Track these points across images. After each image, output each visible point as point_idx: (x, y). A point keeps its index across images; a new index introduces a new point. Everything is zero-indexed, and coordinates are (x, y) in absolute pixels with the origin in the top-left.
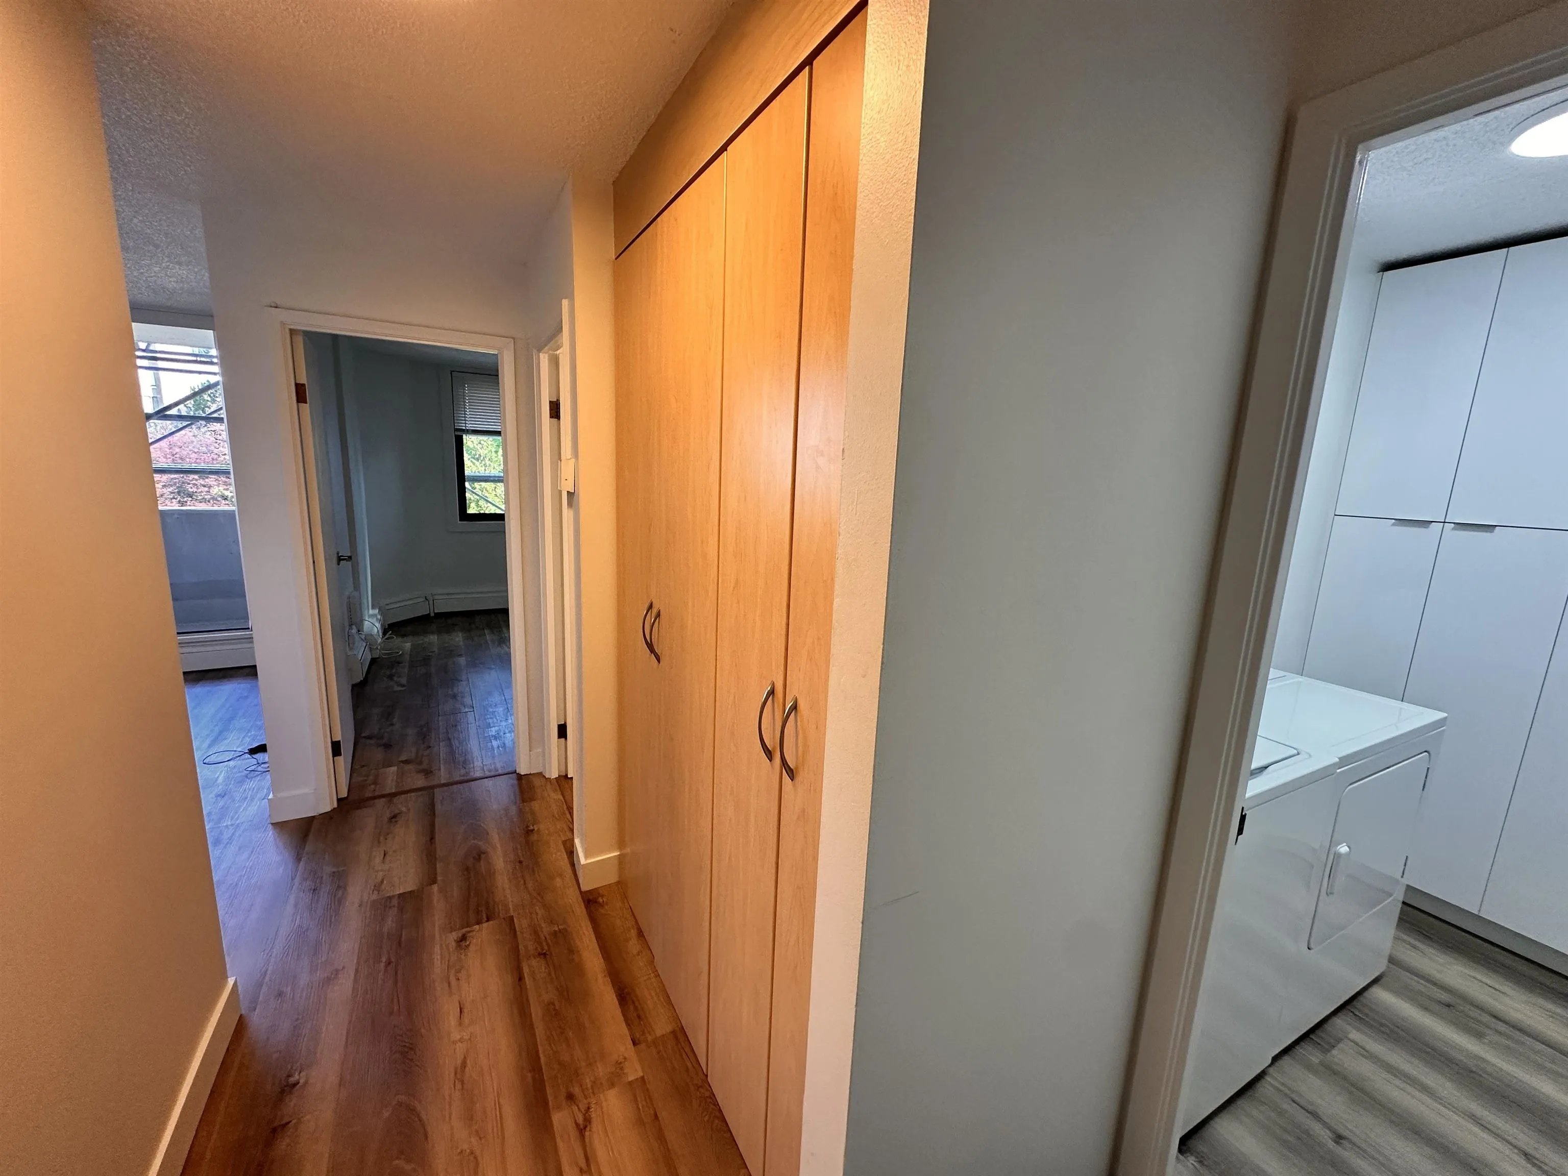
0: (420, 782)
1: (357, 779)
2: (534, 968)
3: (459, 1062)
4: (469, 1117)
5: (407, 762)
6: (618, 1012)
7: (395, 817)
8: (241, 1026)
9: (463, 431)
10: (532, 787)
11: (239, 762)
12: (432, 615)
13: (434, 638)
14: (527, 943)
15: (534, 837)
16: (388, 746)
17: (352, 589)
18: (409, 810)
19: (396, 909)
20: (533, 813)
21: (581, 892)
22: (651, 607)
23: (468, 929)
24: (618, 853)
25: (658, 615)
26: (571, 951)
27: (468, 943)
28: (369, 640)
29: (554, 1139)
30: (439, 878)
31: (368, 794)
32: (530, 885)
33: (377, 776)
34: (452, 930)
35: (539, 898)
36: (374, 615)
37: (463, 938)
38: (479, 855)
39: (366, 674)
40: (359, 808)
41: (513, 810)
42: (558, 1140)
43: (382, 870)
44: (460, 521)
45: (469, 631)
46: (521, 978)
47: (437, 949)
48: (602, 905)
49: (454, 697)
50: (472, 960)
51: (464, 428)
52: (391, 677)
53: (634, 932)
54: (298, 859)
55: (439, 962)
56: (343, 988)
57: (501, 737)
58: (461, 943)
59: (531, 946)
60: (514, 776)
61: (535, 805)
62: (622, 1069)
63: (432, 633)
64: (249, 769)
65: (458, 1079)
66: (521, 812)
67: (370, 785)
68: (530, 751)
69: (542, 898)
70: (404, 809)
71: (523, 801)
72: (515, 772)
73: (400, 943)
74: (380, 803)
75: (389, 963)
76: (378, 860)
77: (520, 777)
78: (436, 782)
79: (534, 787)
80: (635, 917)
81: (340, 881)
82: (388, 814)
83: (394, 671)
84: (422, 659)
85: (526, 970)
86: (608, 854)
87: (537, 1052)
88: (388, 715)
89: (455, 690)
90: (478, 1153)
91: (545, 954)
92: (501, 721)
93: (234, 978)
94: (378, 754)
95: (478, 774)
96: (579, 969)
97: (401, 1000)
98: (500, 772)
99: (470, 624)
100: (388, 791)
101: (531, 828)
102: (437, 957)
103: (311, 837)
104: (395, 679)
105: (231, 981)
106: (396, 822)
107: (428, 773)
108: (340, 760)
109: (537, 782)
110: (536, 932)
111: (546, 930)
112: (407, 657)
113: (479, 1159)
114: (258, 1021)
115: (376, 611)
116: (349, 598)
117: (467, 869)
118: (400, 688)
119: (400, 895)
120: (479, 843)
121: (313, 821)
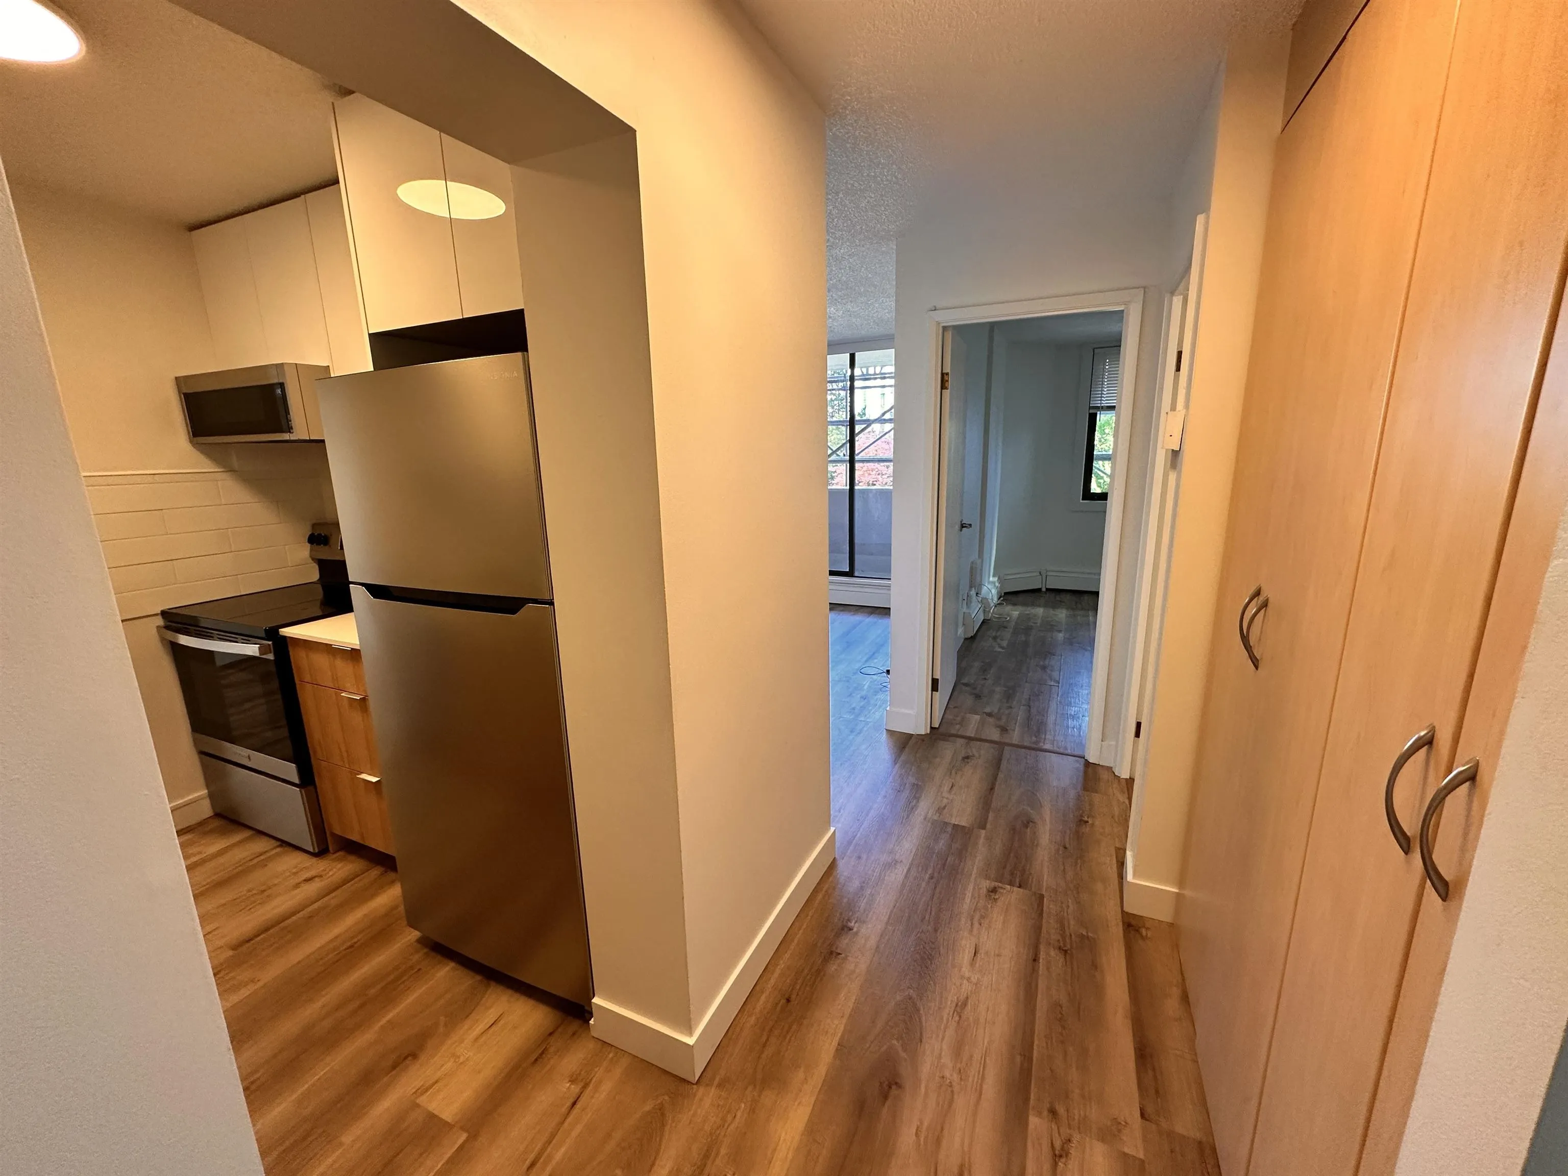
0: (995, 735)
1: (949, 716)
2: (1050, 956)
3: (962, 998)
4: (958, 1050)
5: (990, 715)
6: (1131, 1065)
7: (967, 757)
8: (833, 866)
9: (1098, 408)
10: (1097, 779)
11: (879, 678)
12: (1044, 589)
13: (1040, 611)
14: (1050, 927)
15: (1086, 829)
16: (978, 697)
17: (977, 557)
18: (980, 756)
19: (948, 835)
20: (1091, 805)
21: (1123, 911)
22: (1258, 593)
23: (1000, 885)
24: (1175, 890)
25: (1265, 605)
26: (1095, 966)
27: (997, 897)
28: (984, 602)
29: (1025, 1139)
30: (988, 826)
31: (953, 732)
32: (1070, 874)
33: (963, 719)
34: (987, 877)
35: (1075, 892)
36: (994, 583)
37: (994, 890)
38: (1028, 822)
39: (977, 631)
40: (944, 740)
41: (1072, 794)
42: (1029, 1144)
43: (947, 798)
44: (1082, 500)
45: (1073, 609)
46: (1035, 960)
47: (971, 887)
48: (1144, 938)
49: (1044, 668)
50: (997, 916)
51: (1099, 405)
52: (995, 638)
53: (1176, 992)
54: (895, 762)
55: (969, 900)
56: (896, 876)
57: (1078, 718)
58: (991, 894)
59: (1055, 936)
60: (1083, 759)
61: (1097, 798)
62: (1119, 1131)
63: (1039, 606)
64: (883, 684)
65: (957, 1012)
66: (1079, 798)
67: (957, 724)
68: (1102, 741)
69: (1078, 893)
70: (977, 755)
71: (1085, 788)
72: (1084, 758)
73: (944, 865)
74: (960, 741)
75: (932, 878)
76: (946, 788)
77: (1087, 764)
78: (1007, 741)
79: (1099, 779)
80: (1182, 974)
81: (917, 790)
82: (963, 754)
83: (998, 634)
84: (1024, 627)
85: (1042, 956)
86: (1166, 886)
87: (1033, 1043)
88: (984, 670)
89: (1047, 662)
90: (956, 1088)
91: (1066, 951)
92: (1082, 703)
93: (834, 828)
94: (969, 701)
95: (1047, 746)
96: (1099, 990)
97: (933, 913)
98: (1069, 751)
99: (1076, 603)
100: (968, 734)
101: (1086, 819)
102: (969, 895)
103: (907, 749)
104: (998, 640)
105: (832, 829)
106: (968, 763)
107: (1004, 730)
108: (937, 695)
109: (1105, 776)
110: (1062, 924)
111: (1073, 926)
112: (1013, 624)
113: (955, 1097)
114: (844, 869)
115: (996, 579)
116: (972, 563)
117: (1014, 829)
118: (1000, 650)
119: (955, 826)
120: (1031, 811)
121: (911, 738)
